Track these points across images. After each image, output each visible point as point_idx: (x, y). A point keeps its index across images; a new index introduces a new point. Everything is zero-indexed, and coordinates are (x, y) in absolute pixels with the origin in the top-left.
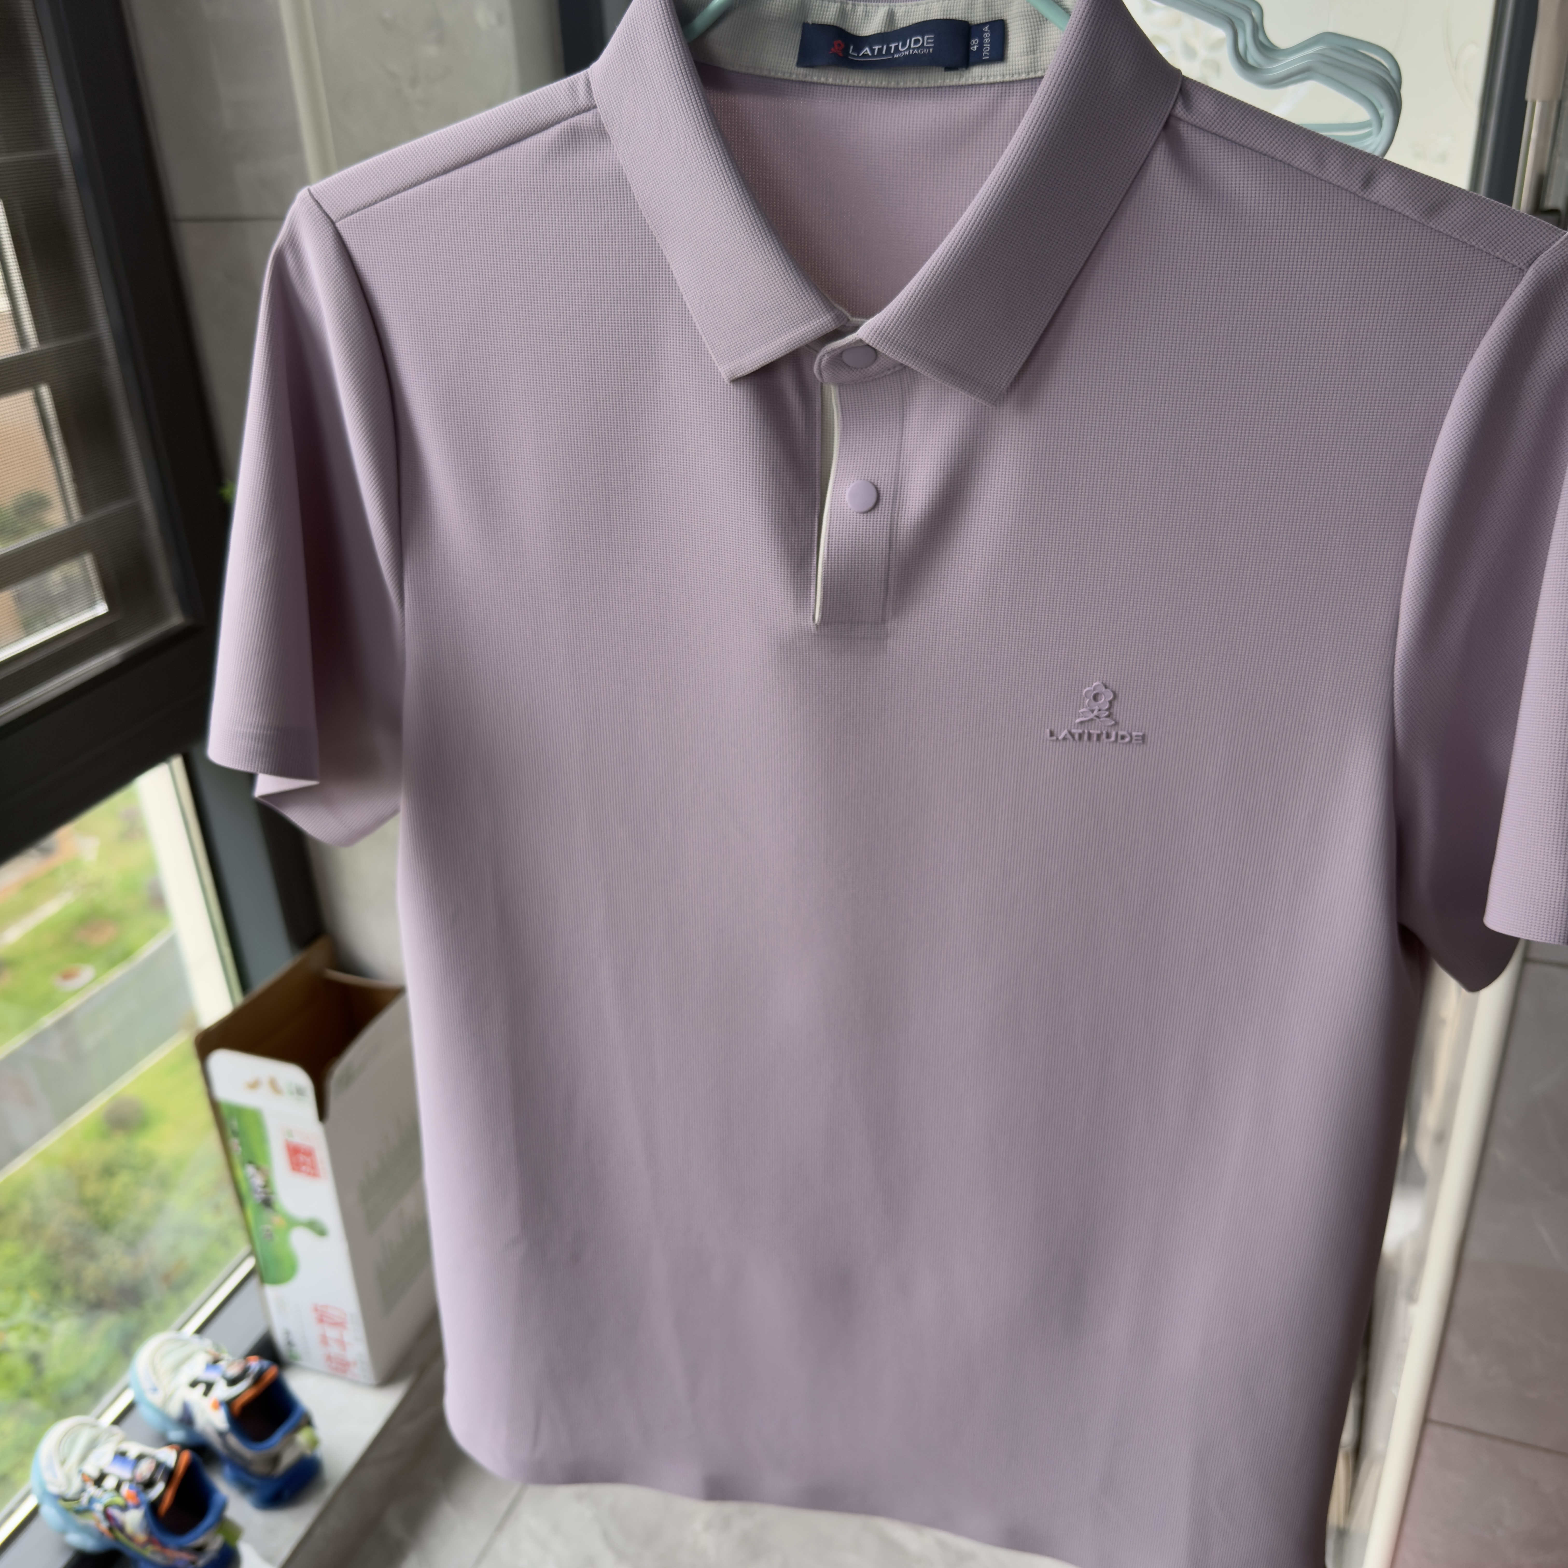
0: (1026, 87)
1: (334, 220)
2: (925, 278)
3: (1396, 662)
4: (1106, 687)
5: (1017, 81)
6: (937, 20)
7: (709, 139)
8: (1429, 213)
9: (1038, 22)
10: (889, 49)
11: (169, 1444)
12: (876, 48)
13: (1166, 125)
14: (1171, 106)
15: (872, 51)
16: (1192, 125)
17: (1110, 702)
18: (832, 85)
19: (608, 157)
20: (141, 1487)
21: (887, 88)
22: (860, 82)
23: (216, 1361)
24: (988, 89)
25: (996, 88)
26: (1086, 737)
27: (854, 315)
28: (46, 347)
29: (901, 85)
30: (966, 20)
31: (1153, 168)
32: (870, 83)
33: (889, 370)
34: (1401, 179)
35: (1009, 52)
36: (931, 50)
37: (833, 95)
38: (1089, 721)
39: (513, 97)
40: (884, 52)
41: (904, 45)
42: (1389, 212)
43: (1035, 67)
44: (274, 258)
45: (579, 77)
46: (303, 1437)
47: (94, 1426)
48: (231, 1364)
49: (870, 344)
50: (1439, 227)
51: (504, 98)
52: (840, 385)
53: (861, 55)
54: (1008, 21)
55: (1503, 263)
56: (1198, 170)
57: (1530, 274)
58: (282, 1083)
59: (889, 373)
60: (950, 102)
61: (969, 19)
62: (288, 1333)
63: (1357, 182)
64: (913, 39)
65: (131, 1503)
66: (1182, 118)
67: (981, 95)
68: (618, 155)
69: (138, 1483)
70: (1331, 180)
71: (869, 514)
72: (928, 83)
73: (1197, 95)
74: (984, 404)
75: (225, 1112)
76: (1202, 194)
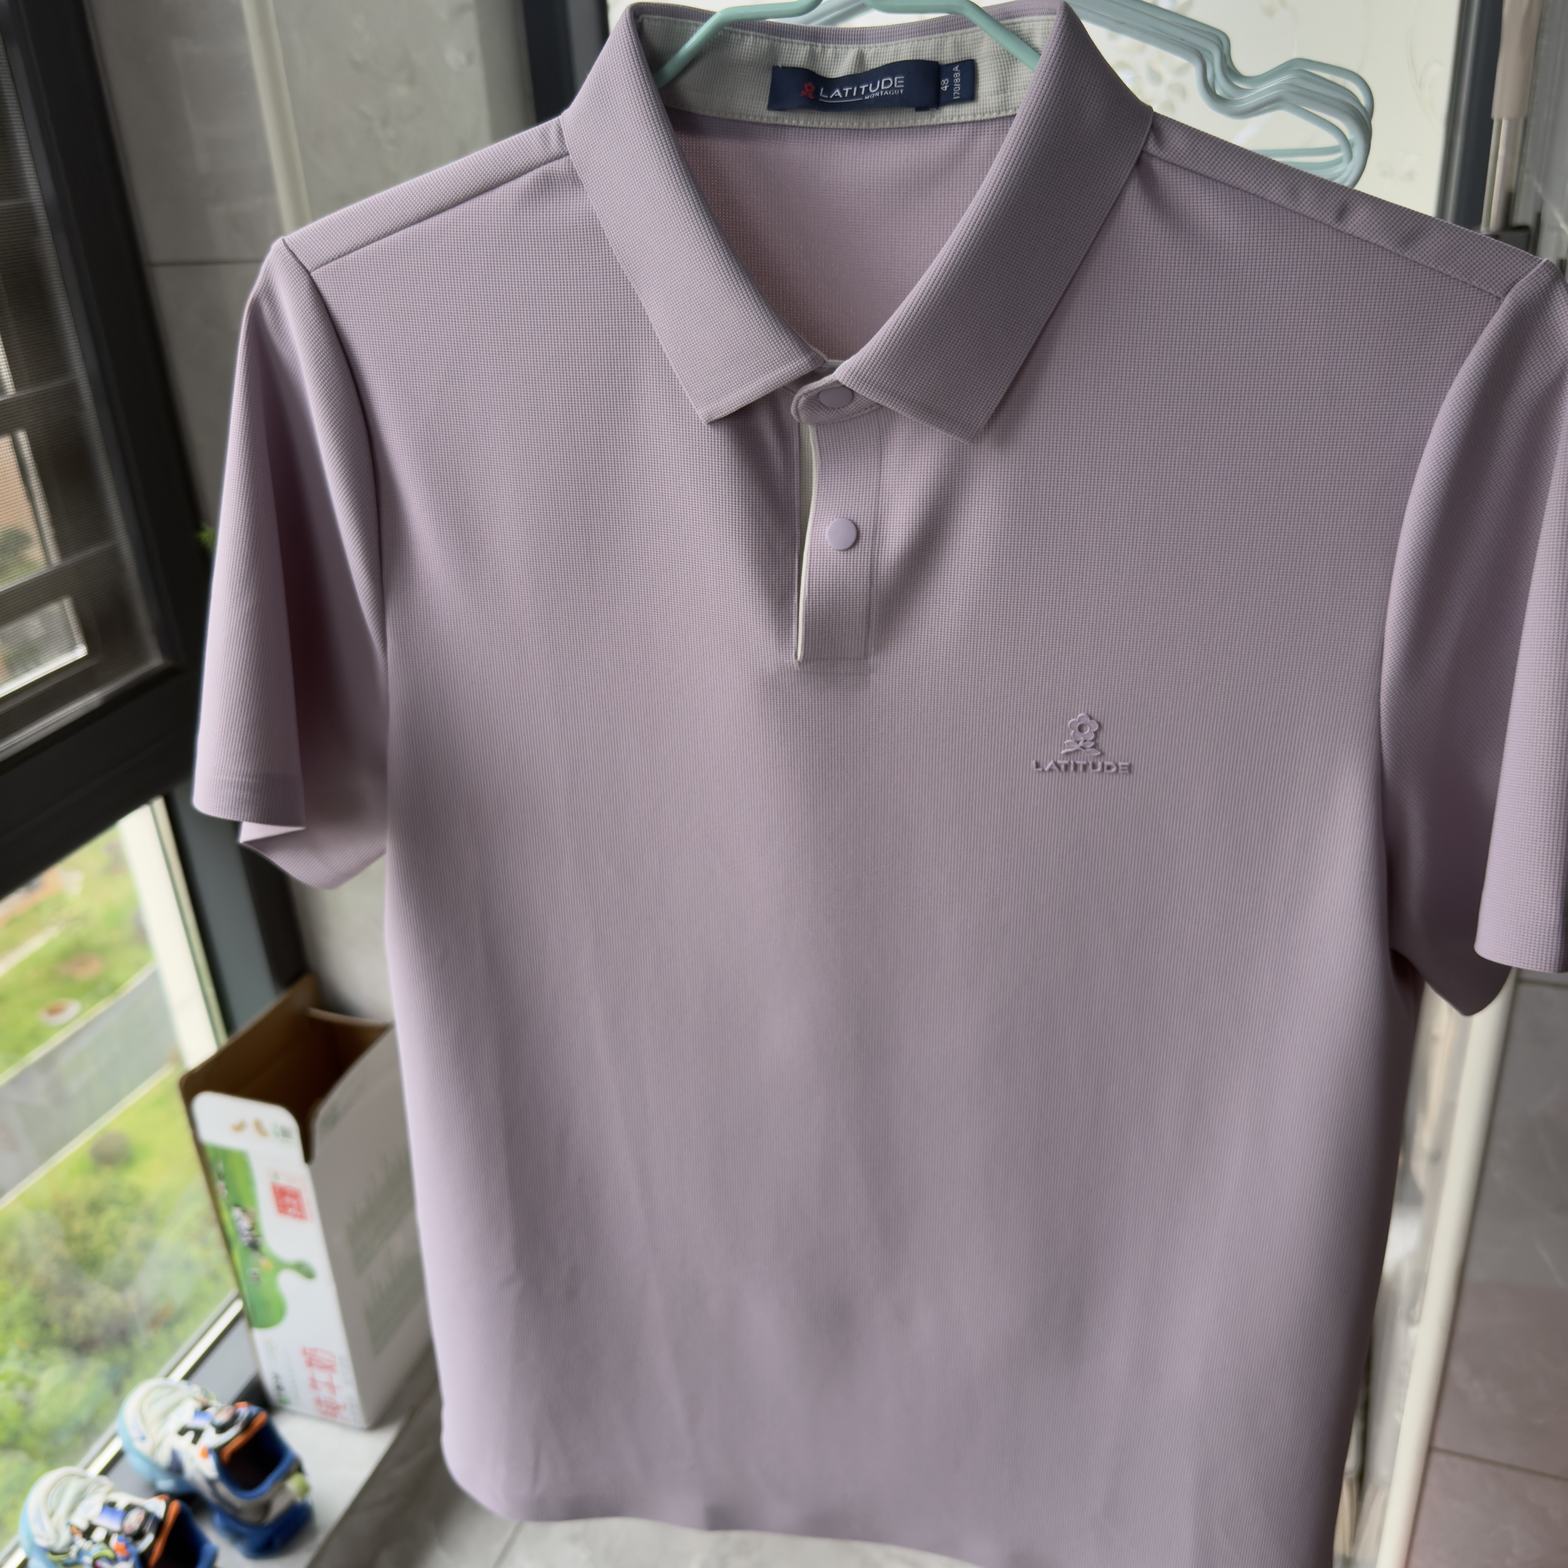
0: (998, 126)
1: (309, 270)
2: (901, 320)
3: (1382, 690)
4: (1091, 718)
5: (988, 120)
6: (907, 61)
7: (682, 185)
8: (1403, 243)
9: (1007, 61)
10: (859, 90)
11: (158, 1493)
12: (847, 90)
13: (1139, 162)
14: (1143, 143)
15: (843, 93)
16: (1165, 161)
17: (1096, 733)
18: (803, 127)
19: (581, 204)
20: (130, 1539)
21: (858, 130)
22: (831, 124)
23: (205, 1408)
24: (960, 128)
25: (967, 127)
26: (1072, 768)
27: (831, 357)
28: (22, 393)
29: (873, 126)
30: (936, 60)
31: (1126, 204)
32: (841, 125)
33: (866, 409)
34: (1375, 210)
35: (979, 92)
36: (901, 91)
37: (804, 138)
38: (1074, 752)
39: (484, 145)
40: (854, 94)
41: (874, 87)
42: (1364, 243)
43: (1005, 106)
44: (249, 308)
45: (550, 124)
46: (293, 1484)
47: (83, 1477)
48: (219, 1411)
49: (847, 385)
50: (1414, 257)
51: (476, 145)
52: (818, 425)
53: (831, 97)
54: (978, 61)
55: (1479, 291)
56: (1172, 205)
57: (1507, 301)
58: (267, 1125)
59: (867, 412)
60: (922, 142)
61: (939, 60)
62: (276, 1377)
63: (1331, 214)
64: (883, 81)
65: (120, 1555)
66: (1154, 154)
67: (952, 135)
68: (592, 202)
69: (127, 1535)
70: (1305, 213)
71: (849, 552)
72: (900, 123)
73: (1169, 131)
74: (962, 441)
75: (210, 1155)
76: (1176, 229)
